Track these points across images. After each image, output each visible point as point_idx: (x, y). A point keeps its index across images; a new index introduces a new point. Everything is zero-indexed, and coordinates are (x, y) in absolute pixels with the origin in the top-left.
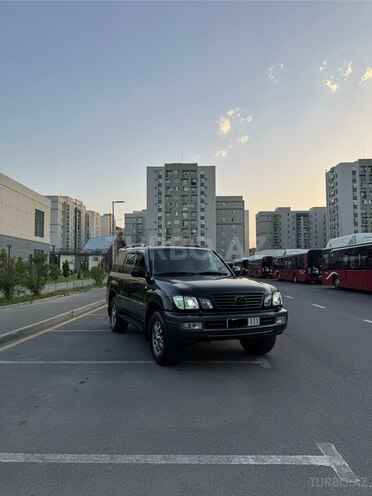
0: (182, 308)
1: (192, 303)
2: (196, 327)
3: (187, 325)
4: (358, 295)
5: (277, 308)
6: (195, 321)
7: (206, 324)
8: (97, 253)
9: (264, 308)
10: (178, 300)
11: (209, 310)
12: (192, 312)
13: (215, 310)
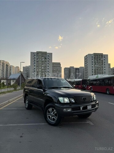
0: (63, 102)
1: (66, 100)
2: (69, 110)
3: (65, 110)
6: (68, 108)
7: (73, 109)
8: (14, 79)
9: (92, 102)
10: (61, 99)
11: (73, 103)
12: (67, 104)
13: (76, 103)
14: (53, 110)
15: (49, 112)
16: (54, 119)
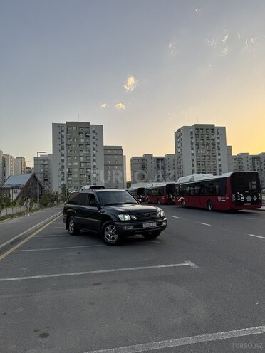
0: (123, 220)
1: (127, 218)
2: (130, 228)
3: (126, 228)
4: (194, 210)
5: (163, 218)
6: (130, 225)
7: (134, 227)
8: (17, 187)
9: (157, 218)
10: (121, 216)
11: (135, 220)
12: (127, 221)
13: (137, 220)
14: (112, 228)
15: (107, 230)
16: (113, 238)
